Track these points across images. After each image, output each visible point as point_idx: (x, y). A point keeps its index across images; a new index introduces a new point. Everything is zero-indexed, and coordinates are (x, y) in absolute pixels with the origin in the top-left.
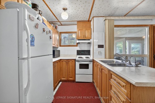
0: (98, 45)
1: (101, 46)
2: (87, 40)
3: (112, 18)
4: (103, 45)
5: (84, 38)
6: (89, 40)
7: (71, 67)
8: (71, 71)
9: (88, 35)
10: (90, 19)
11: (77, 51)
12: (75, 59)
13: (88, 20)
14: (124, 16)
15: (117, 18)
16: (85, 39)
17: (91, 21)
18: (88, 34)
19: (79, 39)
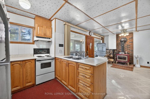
0: (59, 44)
1: (61, 45)
2: (48, 38)
3: (70, 24)
4: (63, 45)
5: (44, 35)
6: (50, 39)
7: (29, 70)
8: (28, 74)
9: (49, 34)
10: (52, 19)
11: (34, 49)
12: (36, 59)
13: (49, 19)
14: (76, 26)
15: (72, 26)
16: (45, 37)
17: (52, 20)
18: (49, 32)
19: (39, 36)
